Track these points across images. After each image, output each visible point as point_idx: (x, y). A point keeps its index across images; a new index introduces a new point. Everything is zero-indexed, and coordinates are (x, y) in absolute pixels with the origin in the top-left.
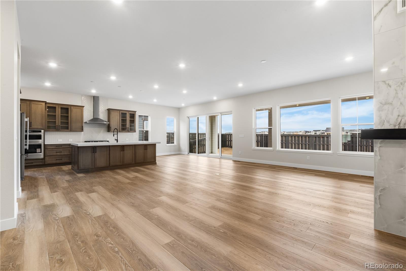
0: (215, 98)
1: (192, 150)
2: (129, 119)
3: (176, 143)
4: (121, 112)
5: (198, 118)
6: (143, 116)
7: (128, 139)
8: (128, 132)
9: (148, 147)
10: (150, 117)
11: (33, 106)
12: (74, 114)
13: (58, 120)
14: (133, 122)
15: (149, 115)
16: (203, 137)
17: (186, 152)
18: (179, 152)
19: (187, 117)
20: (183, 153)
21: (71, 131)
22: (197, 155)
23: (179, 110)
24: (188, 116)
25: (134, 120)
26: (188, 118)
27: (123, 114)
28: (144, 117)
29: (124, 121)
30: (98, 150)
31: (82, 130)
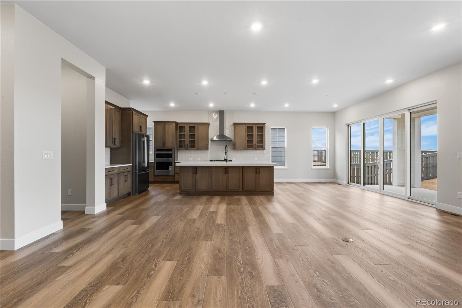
0: (389, 81)
1: (353, 178)
2: (256, 134)
3: (329, 166)
4: (247, 125)
5: (364, 124)
6: (277, 128)
7: (257, 159)
8: (255, 150)
9: (261, 170)
10: (287, 130)
11: (167, 127)
12: (199, 132)
13: (187, 139)
14: (262, 137)
15: (286, 127)
16: (389, 159)
17: (344, 181)
18: (334, 180)
19: (346, 124)
20: (340, 181)
21: (198, 149)
22: (361, 188)
23: (334, 114)
24: (348, 122)
25: (263, 135)
26: (347, 126)
27: (250, 128)
28: (280, 130)
29: (250, 136)
30: (199, 171)
31: (207, 148)
